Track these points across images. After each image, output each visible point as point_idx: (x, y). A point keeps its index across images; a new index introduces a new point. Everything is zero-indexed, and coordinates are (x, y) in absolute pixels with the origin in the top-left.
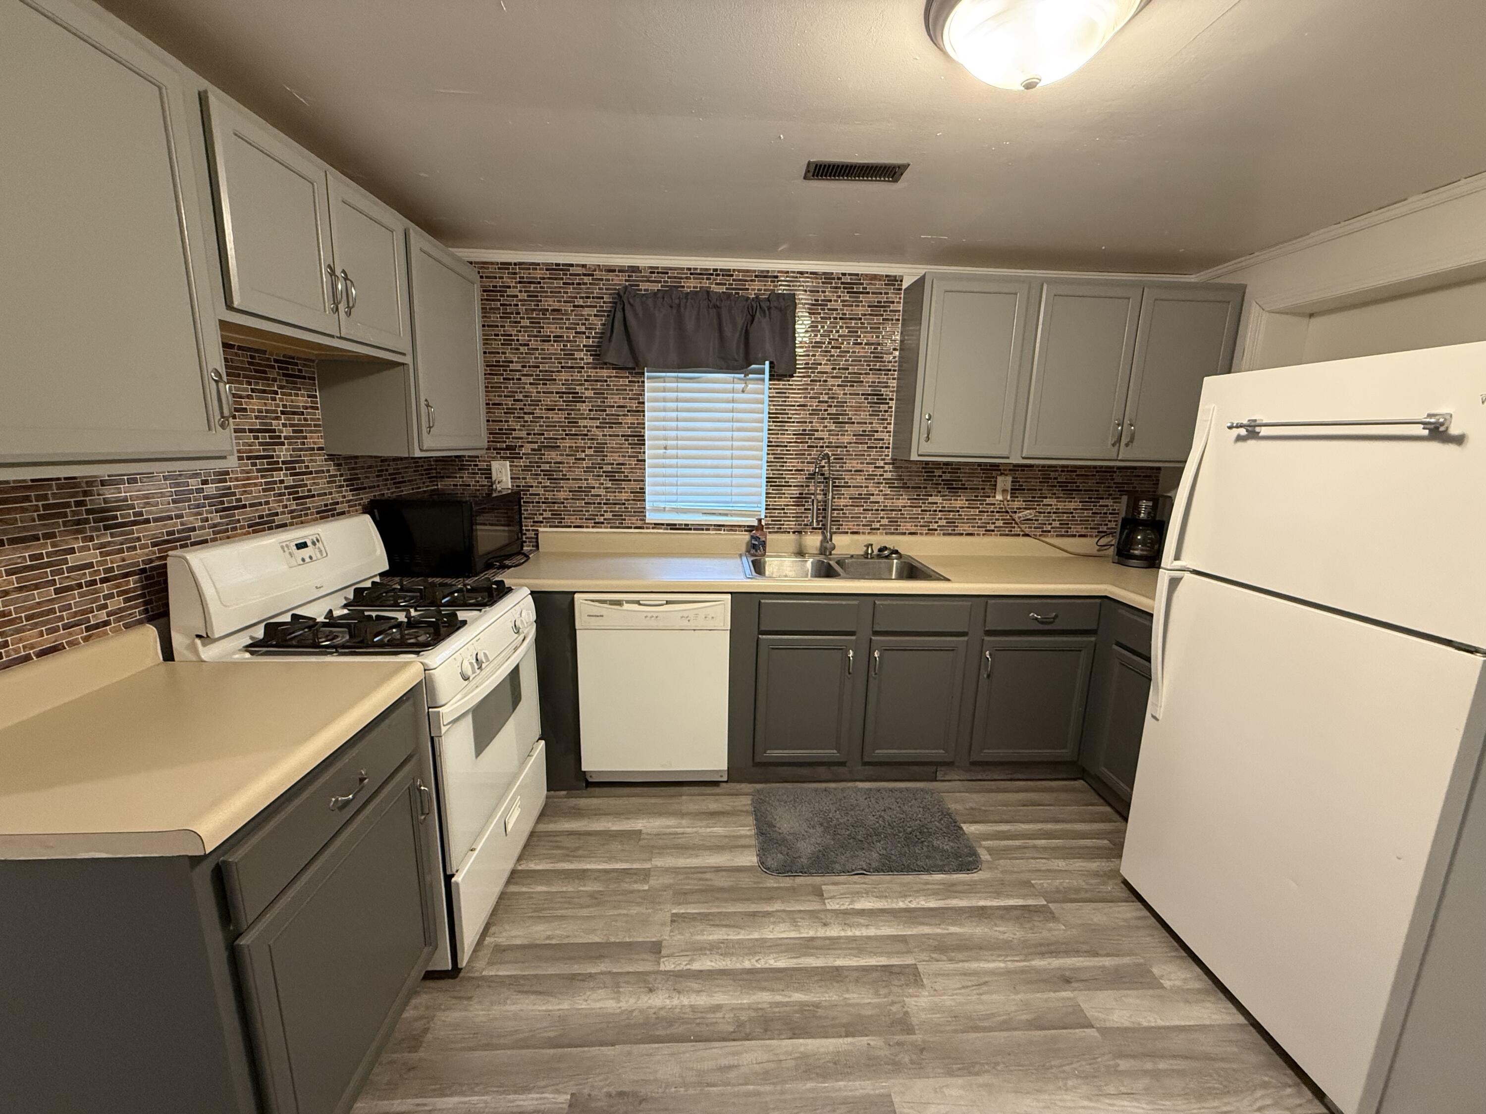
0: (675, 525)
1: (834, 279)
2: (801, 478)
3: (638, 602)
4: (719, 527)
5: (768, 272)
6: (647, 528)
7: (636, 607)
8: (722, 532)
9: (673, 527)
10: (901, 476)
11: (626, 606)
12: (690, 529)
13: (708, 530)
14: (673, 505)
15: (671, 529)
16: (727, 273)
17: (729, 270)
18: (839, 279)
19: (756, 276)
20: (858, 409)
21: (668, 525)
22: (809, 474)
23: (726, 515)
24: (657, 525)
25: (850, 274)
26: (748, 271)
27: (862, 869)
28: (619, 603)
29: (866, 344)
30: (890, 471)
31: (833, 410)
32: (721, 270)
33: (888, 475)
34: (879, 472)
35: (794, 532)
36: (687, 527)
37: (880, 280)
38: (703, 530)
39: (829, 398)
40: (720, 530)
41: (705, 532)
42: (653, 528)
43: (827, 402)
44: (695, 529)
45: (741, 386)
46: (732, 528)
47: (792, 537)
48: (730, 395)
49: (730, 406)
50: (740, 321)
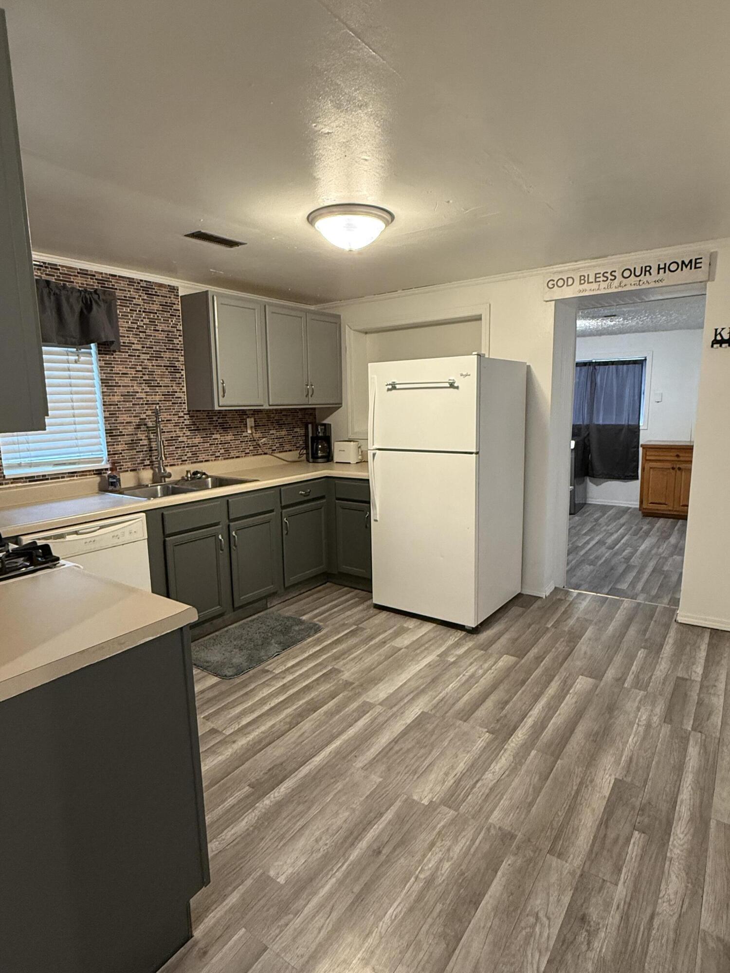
0: (34, 477)
1: (135, 283)
2: (130, 429)
3: (76, 533)
4: (72, 474)
5: (87, 271)
6: (6, 484)
7: (75, 537)
8: (75, 478)
9: (32, 479)
10: (194, 422)
11: (69, 538)
12: (47, 479)
13: (63, 477)
14: (27, 460)
15: (30, 481)
16: (54, 267)
17: (56, 265)
18: (138, 283)
19: (78, 273)
20: (162, 376)
21: (26, 478)
22: (136, 425)
23: (74, 464)
24: (16, 480)
25: (145, 281)
26: (71, 268)
27: (277, 652)
28: (61, 536)
29: (162, 331)
30: (188, 419)
31: (146, 377)
32: (49, 264)
33: (187, 422)
34: (182, 420)
35: (131, 471)
36: (44, 478)
37: (165, 288)
38: (59, 478)
39: (143, 368)
40: (74, 476)
41: (61, 480)
42: (12, 483)
43: (141, 371)
44: (51, 479)
45: (73, 358)
46: (83, 473)
47: (132, 473)
48: (66, 365)
49: (67, 373)
50: (77, 308)
